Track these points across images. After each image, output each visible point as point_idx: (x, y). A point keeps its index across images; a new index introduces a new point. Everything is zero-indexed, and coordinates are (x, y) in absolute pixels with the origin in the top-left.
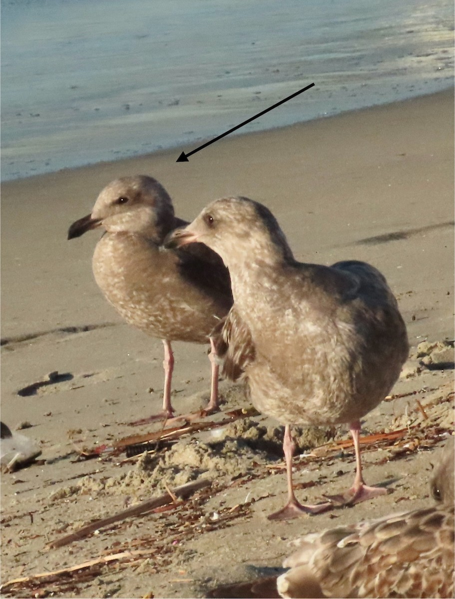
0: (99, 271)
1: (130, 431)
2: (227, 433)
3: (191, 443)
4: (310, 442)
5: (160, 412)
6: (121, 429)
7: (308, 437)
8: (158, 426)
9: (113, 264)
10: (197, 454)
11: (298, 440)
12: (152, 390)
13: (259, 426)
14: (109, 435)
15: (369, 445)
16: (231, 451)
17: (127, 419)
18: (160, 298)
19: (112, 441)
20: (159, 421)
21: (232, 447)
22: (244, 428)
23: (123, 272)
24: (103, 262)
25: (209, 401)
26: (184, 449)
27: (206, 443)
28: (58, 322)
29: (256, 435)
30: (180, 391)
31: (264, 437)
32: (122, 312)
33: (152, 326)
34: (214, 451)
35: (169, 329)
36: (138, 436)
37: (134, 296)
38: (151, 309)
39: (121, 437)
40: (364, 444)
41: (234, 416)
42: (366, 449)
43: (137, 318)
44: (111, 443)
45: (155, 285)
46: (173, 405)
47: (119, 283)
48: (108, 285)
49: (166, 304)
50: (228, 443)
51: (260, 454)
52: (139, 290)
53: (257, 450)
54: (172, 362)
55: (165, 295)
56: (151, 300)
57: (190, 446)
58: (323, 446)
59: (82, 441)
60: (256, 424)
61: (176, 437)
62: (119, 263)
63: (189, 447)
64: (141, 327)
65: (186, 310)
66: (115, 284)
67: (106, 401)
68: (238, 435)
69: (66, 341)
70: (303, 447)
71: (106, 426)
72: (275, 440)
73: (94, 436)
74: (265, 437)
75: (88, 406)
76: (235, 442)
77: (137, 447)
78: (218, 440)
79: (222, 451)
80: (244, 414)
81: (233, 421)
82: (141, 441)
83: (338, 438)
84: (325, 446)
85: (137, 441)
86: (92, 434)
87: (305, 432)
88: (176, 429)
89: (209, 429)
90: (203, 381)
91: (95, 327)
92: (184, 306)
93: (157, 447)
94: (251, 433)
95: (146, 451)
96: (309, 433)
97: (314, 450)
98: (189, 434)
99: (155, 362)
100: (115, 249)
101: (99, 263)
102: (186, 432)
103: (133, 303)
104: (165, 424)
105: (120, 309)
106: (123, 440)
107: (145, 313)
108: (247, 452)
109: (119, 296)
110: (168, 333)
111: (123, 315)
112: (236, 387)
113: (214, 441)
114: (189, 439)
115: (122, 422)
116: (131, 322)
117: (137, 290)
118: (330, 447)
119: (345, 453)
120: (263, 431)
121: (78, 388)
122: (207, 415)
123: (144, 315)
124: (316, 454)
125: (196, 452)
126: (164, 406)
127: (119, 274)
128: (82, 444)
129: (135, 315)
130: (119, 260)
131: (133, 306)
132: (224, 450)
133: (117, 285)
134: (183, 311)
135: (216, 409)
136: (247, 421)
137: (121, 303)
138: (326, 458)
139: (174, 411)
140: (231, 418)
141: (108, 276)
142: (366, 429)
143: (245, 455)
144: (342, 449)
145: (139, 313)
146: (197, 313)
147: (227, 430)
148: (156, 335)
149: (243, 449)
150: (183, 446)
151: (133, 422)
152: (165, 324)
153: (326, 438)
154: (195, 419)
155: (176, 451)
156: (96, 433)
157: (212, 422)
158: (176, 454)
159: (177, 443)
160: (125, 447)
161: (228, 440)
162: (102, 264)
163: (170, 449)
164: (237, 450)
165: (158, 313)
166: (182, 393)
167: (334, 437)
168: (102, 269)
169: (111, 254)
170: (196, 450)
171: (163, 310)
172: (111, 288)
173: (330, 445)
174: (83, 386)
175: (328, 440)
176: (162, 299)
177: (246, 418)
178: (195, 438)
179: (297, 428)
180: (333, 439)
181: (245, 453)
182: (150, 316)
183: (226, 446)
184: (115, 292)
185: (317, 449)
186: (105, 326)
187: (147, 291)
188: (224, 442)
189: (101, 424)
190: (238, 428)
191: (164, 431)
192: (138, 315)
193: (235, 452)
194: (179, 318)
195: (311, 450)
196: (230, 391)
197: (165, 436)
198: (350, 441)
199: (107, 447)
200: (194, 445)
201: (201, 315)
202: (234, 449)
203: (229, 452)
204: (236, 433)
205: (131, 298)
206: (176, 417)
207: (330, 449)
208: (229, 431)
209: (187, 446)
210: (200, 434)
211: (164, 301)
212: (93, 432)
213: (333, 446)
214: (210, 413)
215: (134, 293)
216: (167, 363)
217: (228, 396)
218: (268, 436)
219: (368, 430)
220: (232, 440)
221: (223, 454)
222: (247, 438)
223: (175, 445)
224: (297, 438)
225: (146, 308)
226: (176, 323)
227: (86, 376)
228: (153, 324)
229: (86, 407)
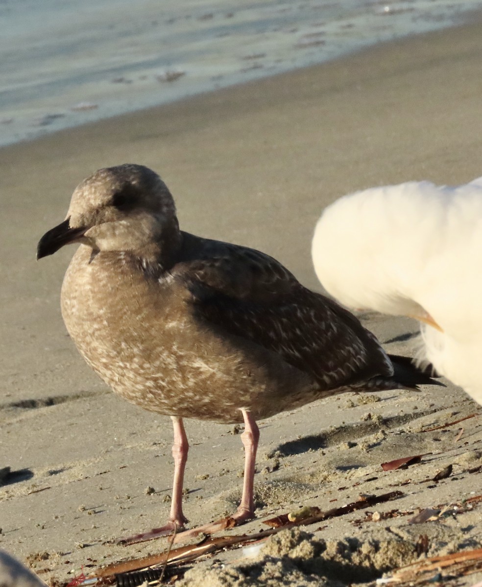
0: (69, 312)
1: (121, 553)
2: (267, 552)
3: (214, 568)
4: (391, 560)
5: (166, 523)
6: (107, 550)
7: (389, 553)
8: (161, 544)
9: (90, 302)
10: (223, 583)
11: (374, 557)
12: (152, 491)
13: (314, 539)
14: (90, 560)
15: (479, 562)
16: (273, 578)
17: (117, 535)
18: (161, 353)
19: (94, 569)
20: (164, 537)
21: (275, 571)
22: (291, 542)
23: (105, 314)
24: (75, 298)
25: (238, 504)
26: (204, 577)
27: (235, 566)
28: (8, 393)
29: (310, 553)
30: (193, 491)
31: (322, 555)
32: (105, 375)
33: (150, 395)
34: (248, 578)
35: (176, 400)
36: (134, 560)
37: (122, 350)
38: (149, 369)
39: (108, 562)
40: (473, 561)
41: (276, 525)
42: (475, 569)
43: (128, 383)
44: (92, 572)
45: (153, 332)
46: (186, 513)
47: (99, 330)
48: (85, 334)
49: (171, 361)
50: (269, 566)
51: (317, 580)
52: (131, 340)
53: (313, 575)
54: (185, 448)
55: (169, 349)
56: (148, 355)
57: (212, 572)
58: (411, 565)
59: (49, 570)
60: (309, 536)
61: (191, 560)
62: (100, 300)
63: (209, 574)
64: (133, 397)
65: (201, 370)
66: (94, 333)
67: (84, 509)
68: (283, 553)
69: (21, 421)
70: (382, 567)
71: (85, 546)
72: (339, 558)
73: (68, 562)
74: (324, 555)
75: (57, 517)
76: (279, 563)
77: (132, 577)
78: (254, 561)
79: (259, 578)
80: (292, 522)
81: (275, 533)
82: (139, 567)
83: (433, 553)
84: (414, 566)
85: (132, 567)
86: (64, 559)
87: (383, 545)
88: (190, 547)
89: (240, 546)
90: (229, 476)
91: (63, 399)
92: (199, 364)
93: (162, 575)
94: (303, 550)
95: (146, 581)
96: (390, 547)
97: (398, 572)
98: (209, 555)
99: (155, 447)
100: (95, 279)
101: (70, 299)
102: (204, 552)
103: (122, 361)
104: (173, 539)
105: (103, 370)
106: (111, 566)
107: (140, 374)
108: (298, 578)
109: (100, 351)
110: (175, 405)
111: (106, 380)
112: (279, 481)
113: (247, 563)
114: (210, 562)
115: (109, 540)
116: (120, 389)
117: (126, 341)
118: (422, 566)
119: (444, 574)
120: (320, 547)
121: (42, 490)
122: (235, 525)
123: (139, 379)
124: (402, 578)
125: (222, 581)
126: (172, 513)
127: (99, 317)
128: (50, 575)
129: (125, 378)
130: (100, 296)
131: (121, 364)
132: (263, 577)
133: (97, 334)
134: (197, 372)
135: (250, 516)
136: (296, 532)
137: (104, 360)
138: (416, 583)
139: (187, 522)
140: (272, 528)
141: (83, 320)
142: (475, 538)
143: (295, 582)
144: (440, 569)
145: (131, 375)
146: (219, 375)
147: (267, 547)
148: (156, 409)
149: (291, 574)
150: (201, 573)
151: (126, 538)
152: (170, 391)
153: (415, 554)
154: (218, 531)
155: (191, 580)
156: (69, 558)
157: (244, 535)
158: (190, 584)
159: (191, 567)
160: (114, 577)
161: (269, 561)
162: (75, 302)
163: (183, 577)
164: (283, 575)
165: (159, 375)
166: (199, 494)
167: (427, 551)
168: (74, 310)
169: (88, 287)
170: (220, 578)
171: (165, 370)
172: (88, 339)
173: (421, 564)
174: (49, 488)
175: (418, 556)
176: (165, 354)
177: (296, 528)
178: (218, 561)
179: (371, 541)
180: (426, 555)
181: (295, 580)
182: (147, 379)
183: (265, 570)
184: (95, 344)
185: (402, 570)
186: (78, 397)
187: (142, 342)
188: (263, 563)
189: (77, 544)
190: (283, 542)
191: (172, 552)
192: (129, 378)
193: (279, 579)
194: (191, 382)
195: (393, 572)
196: (269, 489)
197: (174, 558)
198: (450, 556)
199: (87, 578)
200: (218, 571)
201: (226, 378)
202: (277, 574)
203: (270, 579)
204: (280, 550)
205: (119, 353)
206: (188, 529)
207: (421, 570)
208: (269, 548)
209: (207, 572)
210: (226, 555)
211: (168, 357)
212: (65, 556)
213: (426, 565)
214: (241, 521)
215: (123, 345)
216: (179, 449)
217: (267, 495)
218: (328, 554)
219: (478, 540)
220: (274, 561)
221: (261, 582)
222: (297, 558)
223: (190, 571)
224: (372, 556)
225: (142, 367)
226: (186, 390)
227: (52, 473)
228: (151, 392)
229: (54, 518)
